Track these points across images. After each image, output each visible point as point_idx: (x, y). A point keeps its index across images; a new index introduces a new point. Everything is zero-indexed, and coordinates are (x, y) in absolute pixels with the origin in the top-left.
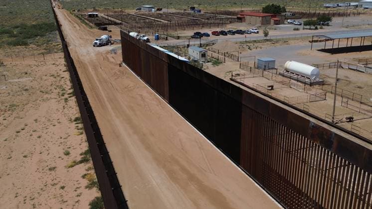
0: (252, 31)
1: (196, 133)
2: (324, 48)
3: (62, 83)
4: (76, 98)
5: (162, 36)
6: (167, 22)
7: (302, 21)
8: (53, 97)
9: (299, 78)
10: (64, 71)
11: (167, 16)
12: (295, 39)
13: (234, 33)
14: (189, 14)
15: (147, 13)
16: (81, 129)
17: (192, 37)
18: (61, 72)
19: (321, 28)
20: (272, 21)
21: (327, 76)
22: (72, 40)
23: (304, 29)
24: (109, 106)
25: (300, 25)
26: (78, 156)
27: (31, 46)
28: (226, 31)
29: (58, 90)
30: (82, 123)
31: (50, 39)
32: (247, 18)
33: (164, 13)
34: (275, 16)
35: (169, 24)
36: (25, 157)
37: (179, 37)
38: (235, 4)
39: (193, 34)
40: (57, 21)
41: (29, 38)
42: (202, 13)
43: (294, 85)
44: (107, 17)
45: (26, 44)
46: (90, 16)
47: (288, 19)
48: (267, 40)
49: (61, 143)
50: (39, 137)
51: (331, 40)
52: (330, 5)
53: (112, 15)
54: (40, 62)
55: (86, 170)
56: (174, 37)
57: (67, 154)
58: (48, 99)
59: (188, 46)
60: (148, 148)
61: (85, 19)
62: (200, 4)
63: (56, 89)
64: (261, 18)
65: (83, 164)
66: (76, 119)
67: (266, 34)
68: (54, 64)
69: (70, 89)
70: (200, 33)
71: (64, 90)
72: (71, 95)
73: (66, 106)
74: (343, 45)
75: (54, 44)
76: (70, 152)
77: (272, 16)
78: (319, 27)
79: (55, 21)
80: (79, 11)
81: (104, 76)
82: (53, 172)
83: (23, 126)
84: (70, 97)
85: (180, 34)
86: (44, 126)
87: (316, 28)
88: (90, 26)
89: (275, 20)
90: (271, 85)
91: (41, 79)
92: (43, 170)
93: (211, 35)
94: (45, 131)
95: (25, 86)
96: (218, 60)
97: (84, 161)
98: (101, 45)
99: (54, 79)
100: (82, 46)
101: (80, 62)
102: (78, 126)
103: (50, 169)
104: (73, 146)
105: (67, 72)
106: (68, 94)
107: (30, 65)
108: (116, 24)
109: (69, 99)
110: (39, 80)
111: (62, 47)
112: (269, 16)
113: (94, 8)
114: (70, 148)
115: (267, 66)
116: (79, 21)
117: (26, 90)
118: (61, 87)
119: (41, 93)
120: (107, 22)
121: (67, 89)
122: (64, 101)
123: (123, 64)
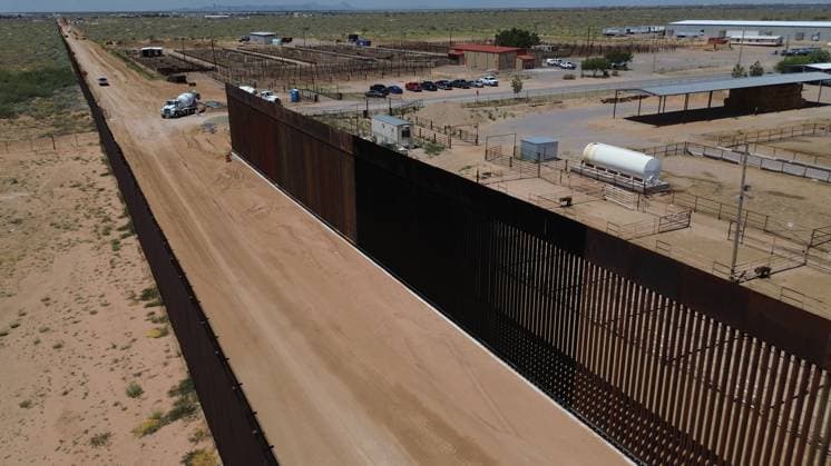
0: (486, 81)
1: (438, 319)
2: (637, 114)
3: (101, 201)
4: (139, 238)
5: (306, 94)
6: (308, 65)
7: (579, 61)
8: (83, 238)
9: (618, 178)
10: (102, 175)
11: (306, 52)
12: (574, 96)
13: (450, 86)
14: (348, 50)
15: (262, 46)
16: (162, 320)
17: (368, 95)
18: (96, 178)
19: (615, 75)
20: (519, 62)
21: (668, 173)
22: (113, 104)
23: (583, 76)
24: (219, 258)
25: (573, 68)
26: (164, 397)
27: (23, 118)
28: (433, 81)
29: (94, 221)
30: (162, 305)
31: (64, 102)
32: (470, 56)
33: (298, 47)
34: (525, 53)
35: (314, 70)
36: (25, 405)
37: (341, 94)
38: (434, 29)
39: (368, 90)
40: (76, 65)
41: (17, 101)
42: (373, 46)
43: (615, 195)
44: (182, 56)
45: (10, 115)
46: (145, 53)
47: (546, 57)
48: (520, 100)
49: (116, 361)
50: (58, 347)
52: (613, 31)
53: (190, 52)
54: (46, 154)
55: (192, 440)
56: (329, 95)
57: (136, 393)
58: (71, 244)
59: (366, 114)
60: (336, 366)
61: (137, 60)
62: (365, 30)
63: (88, 217)
64: (497, 56)
65: (180, 421)
66: (147, 295)
67: (517, 88)
68: (77, 158)
69: (121, 217)
70: (383, 86)
71: (109, 220)
72: (127, 232)
73: (117, 259)
74: (675, 105)
75: (73, 113)
76: (144, 389)
77: (519, 53)
78: (610, 72)
79: (70, 64)
80: (120, 43)
81: (197, 183)
82: (102, 450)
83: (14, 318)
84: (124, 237)
85: (342, 88)
86: (68, 316)
87: (606, 75)
88: (148, 74)
89: (524, 61)
90: (564, 196)
91: (52, 194)
92: (75, 443)
93: (404, 90)
94: (72, 329)
95: (15, 212)
96: (434, 142)
97: (180, 412)
98: (178, 115)
99: (83, 195)
100: (137, 116)
101: (138, 153)
102: (153, 313)
103: (95, 442)
104: (148, 370)
105: (109, 178)
106: (120, 229)
107: (21, 163)
108: (202, 69)
109: (123, 241)
110: (45, 197)
111: (91, 119)
112: (512, 51)
113: (151, 38)
114: (139, 374)
115: (542, 155)
116: (124, 65)
117: (17, 222)
118: (100, 211)
119: (54, 229)
120: (184, 66)
121: (113, 218)
122: (110, 246)
123: (234, 155)
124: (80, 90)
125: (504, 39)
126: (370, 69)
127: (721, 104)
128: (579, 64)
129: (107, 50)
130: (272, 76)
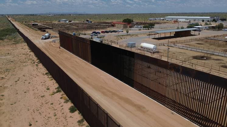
0: (120, 31)
2: (154, 38)
3: (31, 57)
4: (42, 64)
5: (77, 34)
6: (76, 27)
7: (142, 26)
8: (29, 64)
10: (30, 52)
11: (76, 24)
12: (141, 34)
13: (112, 32)
14: (86, 24)
15: (64, 23)
16: (51, 78)
18: (28, 52)
23: (143, 29)
25: (141, 28)
26: (54, 90)
27: (5, 40)
28: (108, 31)
30: (50, 75)
31: (15, 36)
32: (116, 25)
33: (74, 23)
34: (129, 24)
35: (78, 28)
36: (25, 92)
37: (85, 34)
38: (108, 19)
39: (92, 33)
42: (93, 23)
44: (43, 25)
46: (33, 25)
47: (135, 25)
48: (128, 35)
49: (43, 85)
50: (29, 83)
51: (158, 33)
52: (152, 19)
53: (46, 24)
54: (14, 48)
55: (61, 95)
56: (83, 34)
57: (48, 89)
58: (26, 65)
61: (31, 26)
62: (90, 19)
63: (29, 60)
64: (123, 25)
65: (58, 93)
66: (46, 74)
67: (127, 32)
69: (37, 60)
70: (95, 32)
73: (38, 68)
74: (163, 36)
75: (18, 39)
76: (50, 88)
79: (13, 27)
80: (25, 22)
81: (53, 53)
83: (17, 79)
84: (38, 64)
86: (30, 78)
87: (149, 29)
88: (35, 30)
89: (129, 26)
93: (101, 33)
94: (32, 80)
95: (11, 60)
98: (46, 39)
99: (26, 56)
102: (48, 77)
104: (50, 86)
105: (32, 52)
106: (37, 62)
107: (8, 50)
108: (49, 28)
109: (38, 65)
110: (17, 57)
111: (24, 40)
112: (127, 24)
113: (34, 21)
115: (132, 46)
116: (28, 27)
117: (12, 62)
118: (31, 59)
119: (21, 63)
120: (44, 27)
121: (35, 60)
122: (36, 66)
123: (61, 47)
124: (18, 33)
125: (125, 21)
126: (92, 28)
127: (173, 35)
128: (142, 27)
129: (22, 24)
130: (68, 30)
